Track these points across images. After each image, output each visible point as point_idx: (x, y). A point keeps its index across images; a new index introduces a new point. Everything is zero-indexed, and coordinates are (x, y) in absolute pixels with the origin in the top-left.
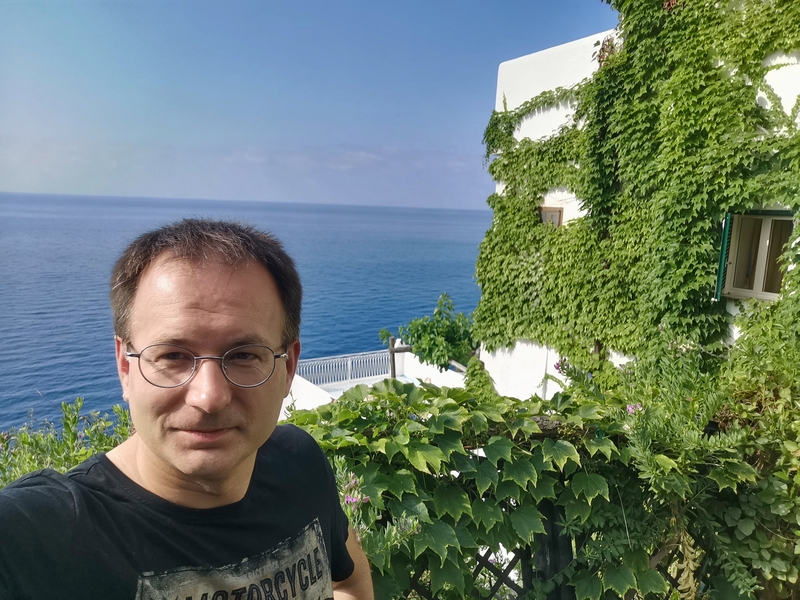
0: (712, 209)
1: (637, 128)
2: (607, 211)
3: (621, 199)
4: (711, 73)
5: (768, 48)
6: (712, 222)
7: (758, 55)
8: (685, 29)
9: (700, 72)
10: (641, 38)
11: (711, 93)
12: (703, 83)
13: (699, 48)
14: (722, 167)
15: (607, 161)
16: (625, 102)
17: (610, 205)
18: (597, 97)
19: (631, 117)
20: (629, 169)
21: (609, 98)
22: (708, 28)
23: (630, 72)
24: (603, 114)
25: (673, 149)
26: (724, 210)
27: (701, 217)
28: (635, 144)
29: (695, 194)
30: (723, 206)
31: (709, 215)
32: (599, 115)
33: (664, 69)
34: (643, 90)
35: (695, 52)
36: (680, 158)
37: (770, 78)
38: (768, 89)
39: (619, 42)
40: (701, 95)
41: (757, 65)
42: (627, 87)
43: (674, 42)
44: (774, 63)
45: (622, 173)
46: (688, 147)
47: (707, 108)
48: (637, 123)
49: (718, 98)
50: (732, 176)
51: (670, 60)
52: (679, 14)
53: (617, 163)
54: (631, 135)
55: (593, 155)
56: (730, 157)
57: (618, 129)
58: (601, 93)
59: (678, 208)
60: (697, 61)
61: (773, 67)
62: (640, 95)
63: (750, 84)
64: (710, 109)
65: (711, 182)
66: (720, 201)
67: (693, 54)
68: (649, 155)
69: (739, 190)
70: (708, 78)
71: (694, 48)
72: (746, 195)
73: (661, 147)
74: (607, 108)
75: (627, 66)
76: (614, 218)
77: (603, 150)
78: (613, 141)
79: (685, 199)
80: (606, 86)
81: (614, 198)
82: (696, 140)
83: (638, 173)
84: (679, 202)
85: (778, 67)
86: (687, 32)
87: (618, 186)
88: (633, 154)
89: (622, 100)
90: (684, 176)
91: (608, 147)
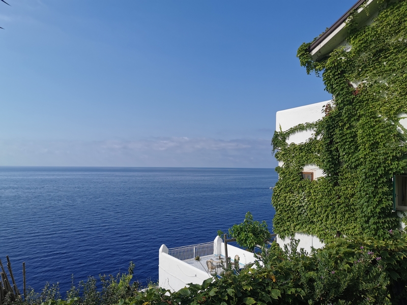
0: (386, 174)
1: (347, 140)
2: (337, 174)
3: (342, 169)
4: (377, 119)
5: (399, 111)
6: (386, 178)
7: (394, 114)
8: (363, 103)
9: (372, 119)
10: (345, 105)
11: (378, 127)
12: (374, 123)
13: (371, 110)
14: (388, 157)
15: (334, 153)
16: (340, 130)
17: (338, 171)
18: (327, 128)
19: (344, 136)
20: (345, 156)
21: (332, 128)
22: (373, 102)
23: (341, 118)
24: (331, 134)
25: (365, 149)
26: (391, 174)
27: (381, 176)
28: (347, 146)
29: (378, 167)
30: (390, 172)
31: (385, 175)
32: (328, 135)
33: (356, 117)
34: (347, 125)
35: (369, 111)
36: (369, 152)
37: (401, 121)
38: (400, 126)
39: (333, 105)
40: (374, 128)
41: (395, 117)
42: (340, 124)
43: (359, 107)
44: (402, 116)
45: (342, 158)
46: (371, 148)
47: (378, 133)
48: (347, 138)
49: (382, 130)
50: (392, 160)
51: (358, 114)
52: (360, 97)
53: (339, 154)
54: (345, 143)
55: (328, 151)
56: (391, 153)
57: (338, 140)
58: (329, 126)
59: (372, 173)
60: (371, 115)
61: (402, 118)
62: (347, 127)
63: (393, 124)
64: (379, 133)
65: (384, 162)
66: (389, 170)
67: (368, 112)
68: (354, 151)
69: (397, 166)
70: (376, 121)
71: (368, 110)
72: (400, 168)
73: (359, 148)
74: (332, 132)
75: (339, 115)
76: (340, 177)
77: (332, 149)
78: (336, 145)
79: (373, 169)
80: (331, 124)
81: (339, 168)
82: (374, 146)
83: (350, 159)
84: (371, 171)
85: (404, 118)
86: (364, 103)
87: (340, 163)
88: (347, 151)
89: (338, 129)
90: (372, 160)
91: (334, 148)
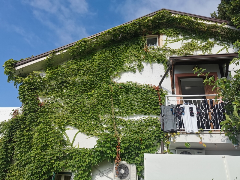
0: (49, 172)
1: (24, 140)
2: (6, 171)
3: (12, 167)
4: (51, 127)
5: (67, 123)
6: (48, 176)
7: (64, 125)
8: (44, 113)
9: (48, 126)
10: (30, 112)
11: (51, 133)
12: (49, 130)
13: (49, 119)
14: (53, 157)
15: (10, 151)
16: (20, 131)
17: (8, 169)
18: (10, 127)
19: (22, 136)
20: (18, 155)
21: (15, 129)
22: (51, 114)
23: (24, 122)
24: (12, 134)
25: (37, 149)
26: (52, 172)
27: (44, 175)
28: (23, 146)
29: (44, 165)
30: (52, 170)
31: (47, 173)
32: (10, 134)
33: (36, 123)
34: (28, 128)
36: (39, 152)
37: (67, 131)
38: (66, 134)
39: (20, 111)
40: (48, 133)
41: (63, 128)
42: (22, 127)
43: (41, 116)
44: (68, 128)
45: (15, 156)
46: (42, 149)
47: (50, 137)
49: (53, 135)
50: (56, 160)
51: (39, 121)
52: (43, 109)
53: (14, 152)
54: (21, 143)
55: (5, 148)
56: (56, 154)
57: (17, 140)
58: (12, 126)
60: (48, 123)
62: (27, 130)
63: (61, 132)
67: (47, 121)
68: (27, 151)
69: (58, 165)
71: (47, 119)
72: (60, 167)
73: (32, 148)
74: (13, 132)
75: (23, 119)
76: (8, 174)
77: (9, 147)
78: (13, 144)
79: (39, 167)
80: (14, 124)
81: (9, 166)
82: (45, 147)
83: (22, 157)
84: (38, 169)
87: (12, 161)
88: (21, 149)
90: (40, 159)
91: (11, 146)
